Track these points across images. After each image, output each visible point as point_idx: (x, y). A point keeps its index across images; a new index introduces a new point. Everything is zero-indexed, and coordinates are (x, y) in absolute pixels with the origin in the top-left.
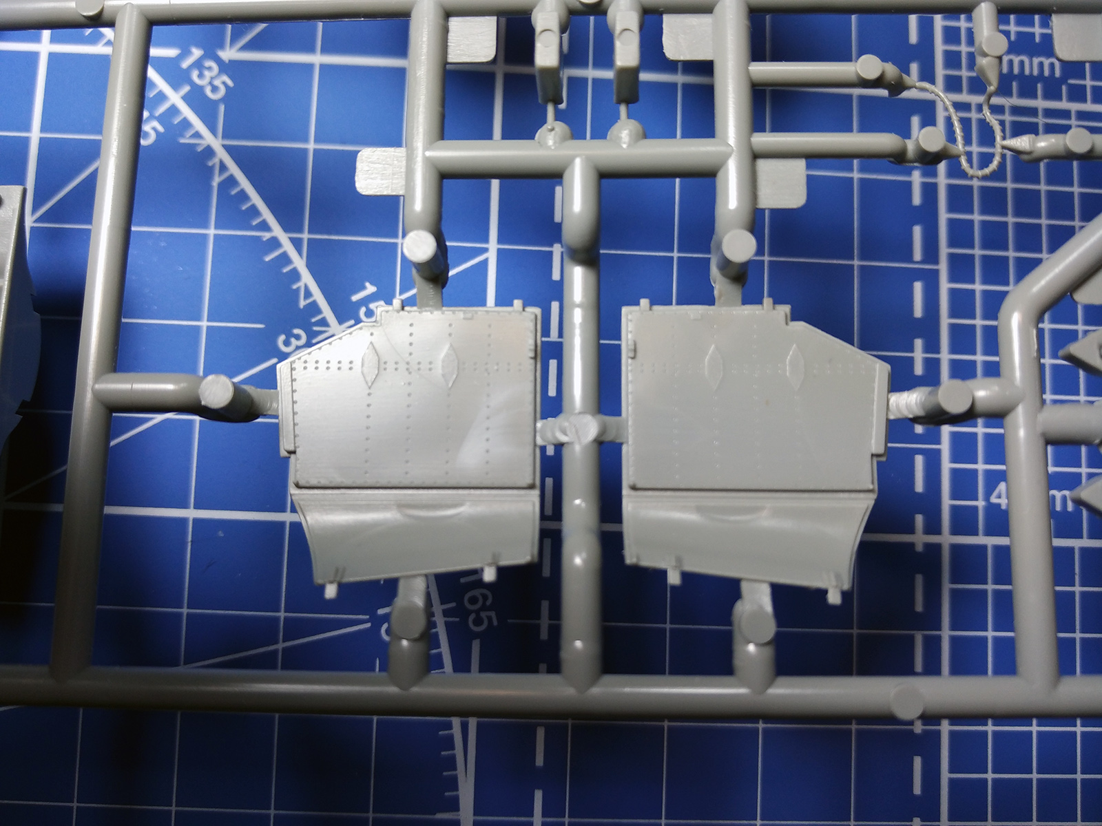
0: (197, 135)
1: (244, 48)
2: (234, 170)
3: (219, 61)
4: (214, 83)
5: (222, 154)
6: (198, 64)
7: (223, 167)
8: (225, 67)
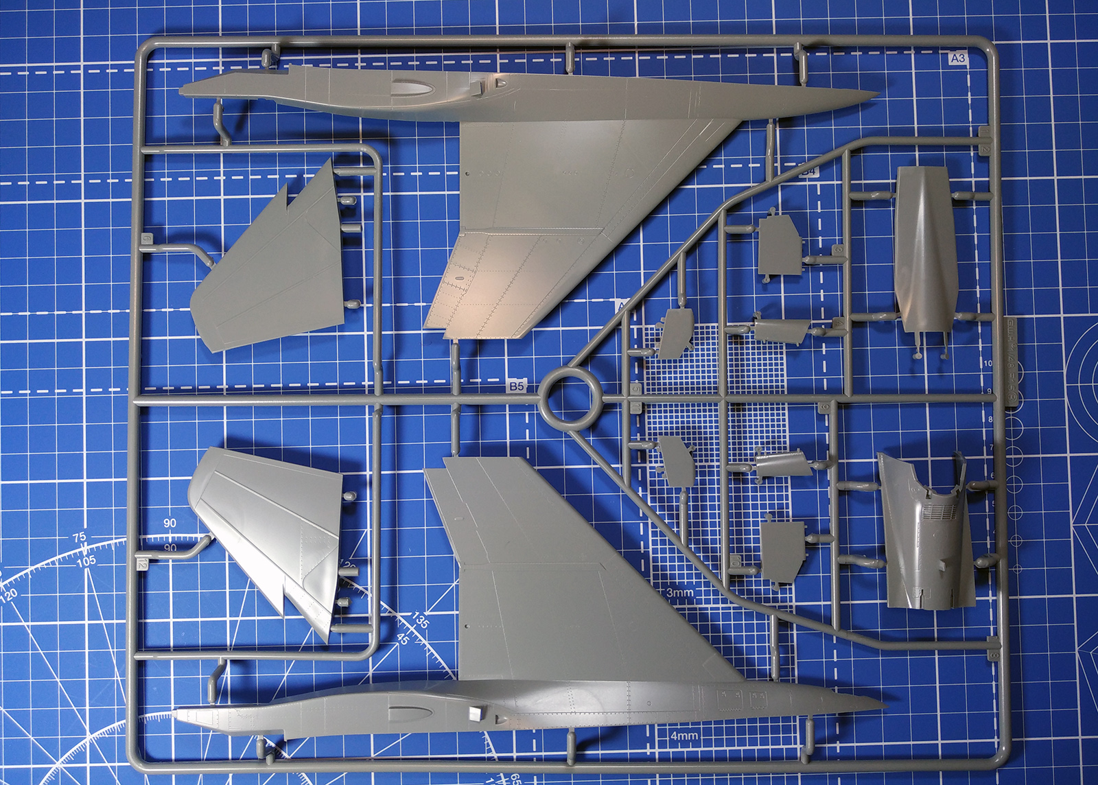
0: (420, 640)
1: (431, 611)
2: (432, 650)
3: (424, 615)
4: (424, 623)
5: (428, 646)
6: (418, 617)
7: (429, 650)
8: (427, 618)
